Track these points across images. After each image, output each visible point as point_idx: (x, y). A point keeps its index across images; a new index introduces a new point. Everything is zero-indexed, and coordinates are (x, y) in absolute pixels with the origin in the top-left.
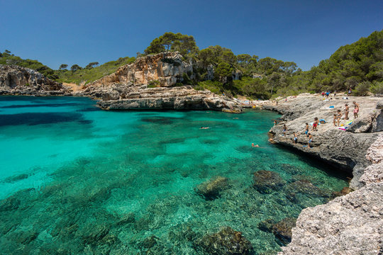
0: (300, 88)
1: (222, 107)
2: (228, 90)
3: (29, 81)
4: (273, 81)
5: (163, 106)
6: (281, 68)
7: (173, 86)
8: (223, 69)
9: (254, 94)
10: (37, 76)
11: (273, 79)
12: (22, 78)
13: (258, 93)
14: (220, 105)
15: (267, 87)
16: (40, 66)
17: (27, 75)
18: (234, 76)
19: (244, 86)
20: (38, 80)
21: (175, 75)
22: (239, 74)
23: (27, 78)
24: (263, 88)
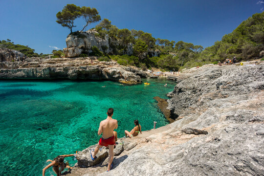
0: (204, 60)
1: (119, 77)
2: (143, 63)
3: (15, 58)
4: (183, 57)
5: (51, 76)
6: (191, 49)
7: (77, 56)
8: (140, 45)
9: (167, 67)
10: (20, 55)
11: (183, 55)
12: (10, 57)
13: (171, 66)
14: (117, 76)
15: (178, 62)
16: (23, 48)
17: (13, 55)
18: (154, 53)
19: (159, 60)
20: (20, 58)
21: (80, 46)
22: (158, 52)
23: (13, 57)
24: (174, 62)
